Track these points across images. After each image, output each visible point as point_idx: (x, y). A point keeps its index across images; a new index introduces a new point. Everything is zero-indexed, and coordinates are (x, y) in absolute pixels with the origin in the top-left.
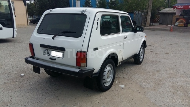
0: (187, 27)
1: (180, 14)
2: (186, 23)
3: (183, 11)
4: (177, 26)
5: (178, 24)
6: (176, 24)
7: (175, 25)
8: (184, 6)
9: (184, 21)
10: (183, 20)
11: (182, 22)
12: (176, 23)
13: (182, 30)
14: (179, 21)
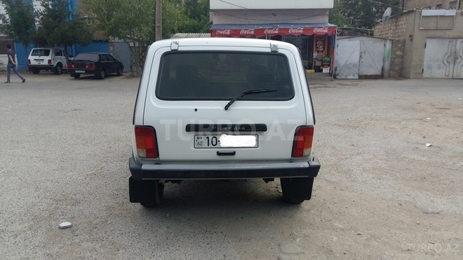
8: (232, 30)
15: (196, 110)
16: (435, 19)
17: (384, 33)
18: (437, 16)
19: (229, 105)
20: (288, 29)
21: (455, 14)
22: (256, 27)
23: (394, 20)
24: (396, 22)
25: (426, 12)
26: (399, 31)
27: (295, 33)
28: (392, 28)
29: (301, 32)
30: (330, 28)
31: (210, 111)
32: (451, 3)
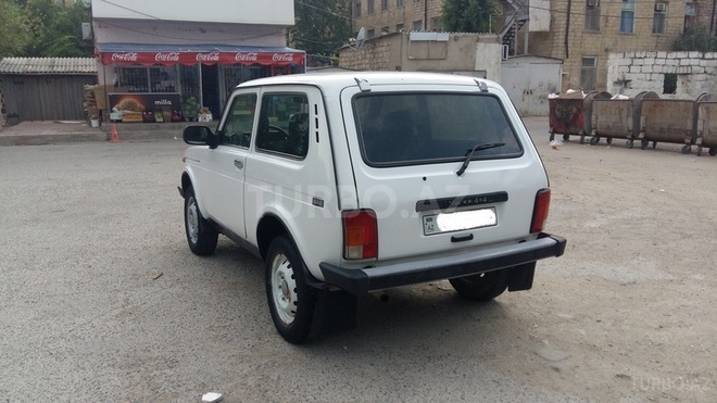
0: (154, 121)
1: (114, 82)
2: (147, 111)
3: (124, 69)
4: (120, 121)
5: (120, 113)
6: (115, 116)
7: (112, 118)
8: (139, 54)
9: (138, 105)
10: (135, 101)
11: (130, 106)
12: (112, 111)
13: (146, 132)
14: (122, 103)
15: (425, 179)
16: (425, 45)
17: (356, 63)
18: (427, 41)
19: (464, 167)
20: (234, 54)
21: (447, 39)
22: (181, 50)
23: (370, 45)
24: (373, 48)
25: (415, 36)
26: (379, 60)
27: (245, 61)
28: (368, 56)
29: (254, 59)
30: (295, 55)
31: (440, 178)
32: (415, 23)
